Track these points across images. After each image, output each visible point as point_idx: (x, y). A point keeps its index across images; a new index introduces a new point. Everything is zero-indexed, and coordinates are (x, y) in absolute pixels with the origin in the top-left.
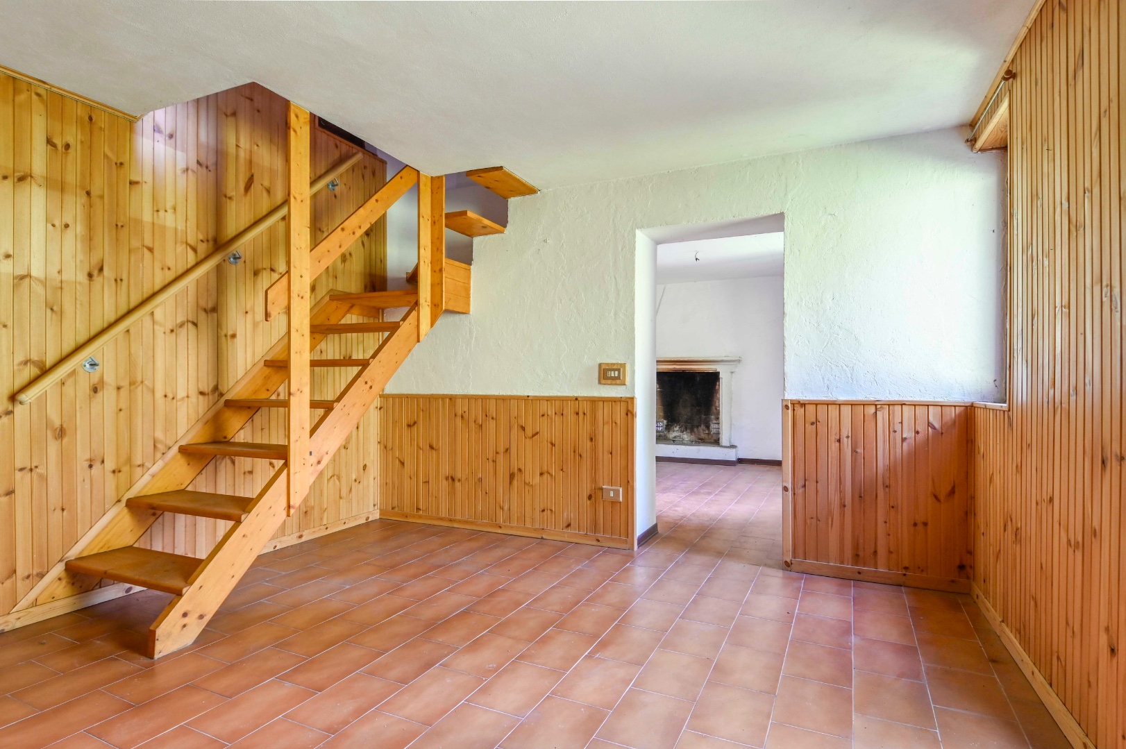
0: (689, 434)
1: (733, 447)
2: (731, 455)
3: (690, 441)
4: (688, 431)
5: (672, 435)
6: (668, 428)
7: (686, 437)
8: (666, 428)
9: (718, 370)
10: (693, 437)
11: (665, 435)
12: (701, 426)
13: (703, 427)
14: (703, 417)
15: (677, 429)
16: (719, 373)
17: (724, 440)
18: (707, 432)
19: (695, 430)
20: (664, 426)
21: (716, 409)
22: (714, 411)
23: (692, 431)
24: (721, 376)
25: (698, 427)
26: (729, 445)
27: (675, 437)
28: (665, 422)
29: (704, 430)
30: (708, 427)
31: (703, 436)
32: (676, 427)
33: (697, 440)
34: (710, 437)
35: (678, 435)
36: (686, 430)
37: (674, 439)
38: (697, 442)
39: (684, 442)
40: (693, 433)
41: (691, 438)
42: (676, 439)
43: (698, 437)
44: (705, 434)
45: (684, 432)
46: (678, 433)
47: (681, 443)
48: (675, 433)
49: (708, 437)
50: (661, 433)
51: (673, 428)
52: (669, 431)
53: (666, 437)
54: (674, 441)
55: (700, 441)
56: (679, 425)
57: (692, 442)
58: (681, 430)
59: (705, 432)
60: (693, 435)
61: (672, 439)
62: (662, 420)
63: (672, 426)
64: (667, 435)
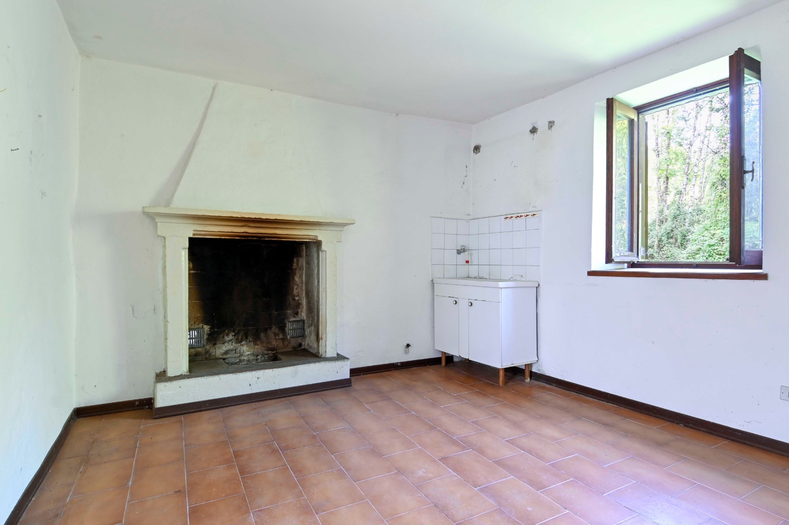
0: (252, 344)
1: (340, 358)
2: (341, 371)
3: (253, 354)
5: (220, 350)
6: (213, 338)
7: (246, 350)
8: (209, 339)
9: (320, 238)
10: (259, 348)
11: (207, 352)
12: (271, 328)
13: (274, 329)
14: (274, 313)
15: (231, 337)
16: (320, 243)
17: (329, 348)
18: (281, 336)
19: (262, 335)
20: (206, 337)
21: (294, 300)
22: (292, 302)
23: (256, 339)
24: (323, 247)
25: (266, 330)
26: (335, 355)
27: (226, 353)
28: (207, 328)
29: (276, 334)
30: (282, 328)
31: (274, 343)
32: (228, 335)
33: (266, 352)
34: (286, 343)
35: (232, 350)
36: (247, 338)
37: (224, 357)
38: (266, 354)
39: (242, 358)
40: (258, 343)
41: (256, 351)
42: (228, 356)
43: (268, 348)
44: (278, 341)
45: (243, 343)
46: (231, 347)
47: (238, 360)
48: (225, 347)
49: (283, 343)
50: (200, 350)
51: (223, 337)
52: (215, 344)
53: (210, 355)
54: (224, 359)
55: (270, 352)
56: (234, 331)
57: (258, 355)
58: (237, 339)
59: (277, 338)
60: (257, 345)
61: (221, 356)
62: (201, 325)
63: (220, 334)
64: (211, 351)
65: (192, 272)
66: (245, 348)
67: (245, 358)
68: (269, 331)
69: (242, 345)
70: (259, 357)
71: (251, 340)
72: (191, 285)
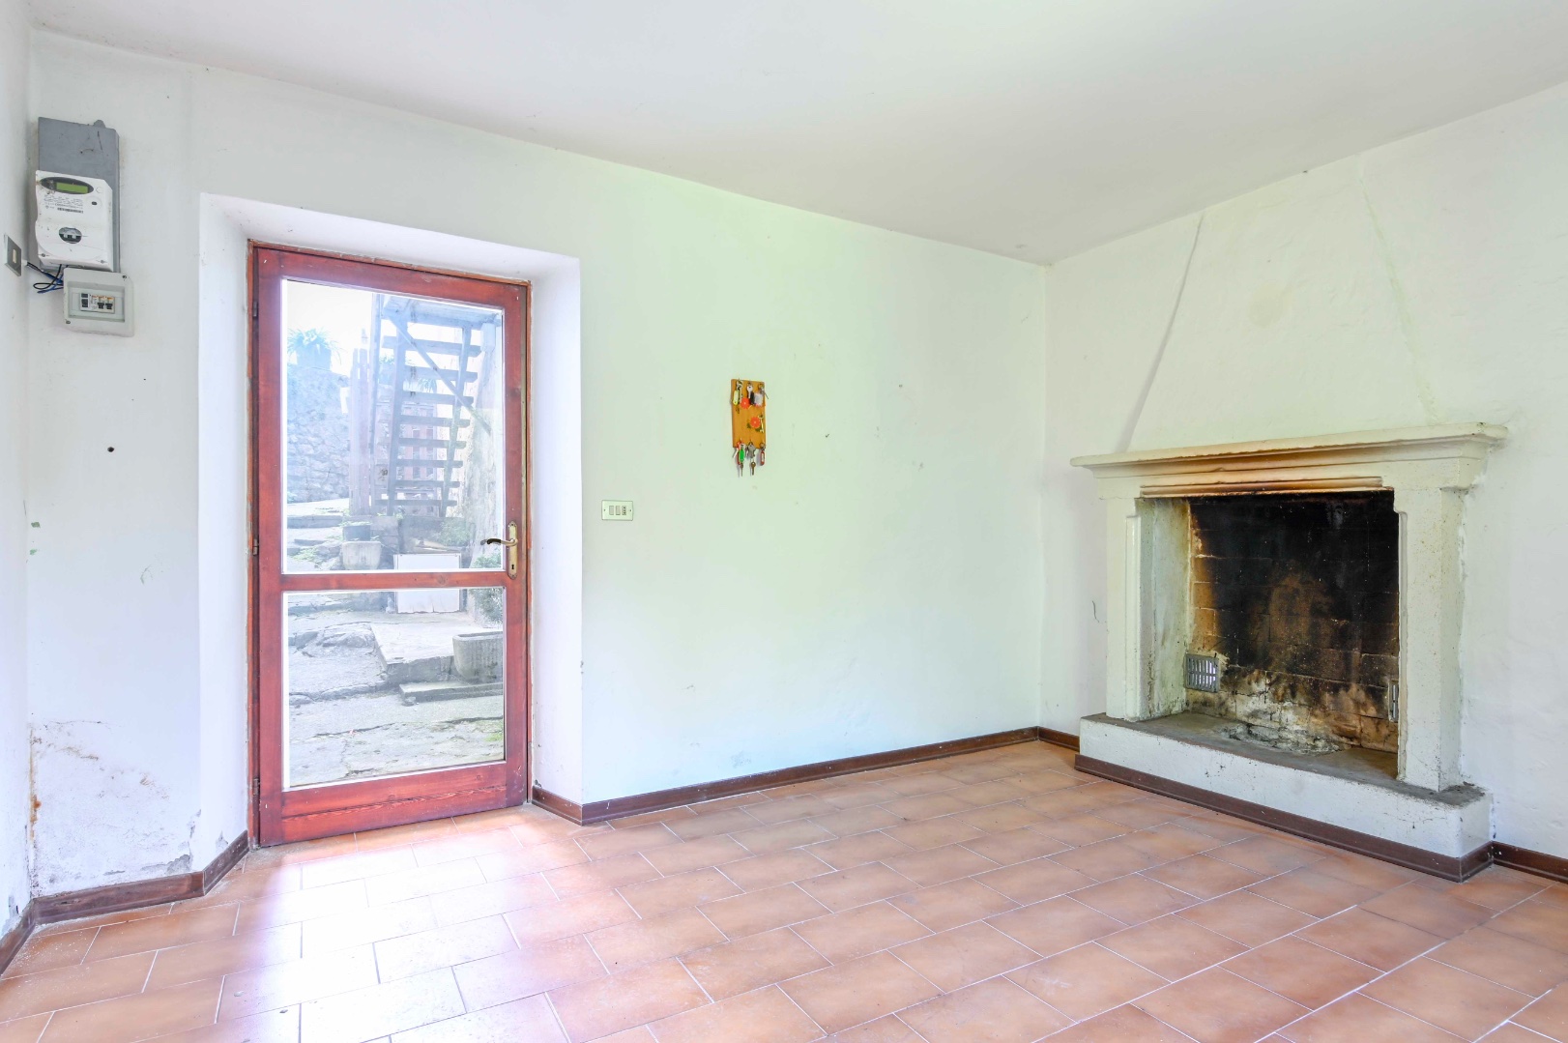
0: (1304, 710)
1: (1460, 794)
2: (1437, 833)
3: (1306, 733)
4: (1301, 699)
5: (1244, 706)
6: (1232, 680)
7: (1294, 721)
8: (1223, 681)
9: (1386, 484)
10: (1317, 724)
11: (1222, 704)
12: (1347, 688)
13: (1356, 691)
14: (1356, 652)
15: (1262, 686)
16: (1388, 496)
17: (1417, 762)
18: (1372, 711)
19: (1327, 697)
20: (1220, 675)
23: (1314, 701)
24: (1398, 506)
25: (1335, 689)
26: (1434, 785)
27: (1254, 714)
28: (1222, 659)
29: (1358, 704)
30: (1376, 694)
31: (1354, 723)
32: (1257, 681)
33: (1335, 737)
34: (1385, 731)
35: (1265, 713)
36: (1293, 695)
37: (1251, 721)
38: (1334, 742)
39: (1284, 734)
40: (1317, 712)
41: (1313, 728)
42: (1258, 722)
43: (1340, 729)
44: (1366, 720)
45: (1286, 704)
46: (1262, 706)
47: (1276, 737)
48: (1254, 701)
49: (1378, 730)
50: (1210, 695)
51: (1249, 683)
52: (1234, 693)
53: (1227, 710)
54: (1249, 725)
55: (1344, 740)
56: (1269, 676)
57: (1316, 740)
58: (1275, 693)
59: (1363, 712)
60: (1316, 716)
61: (1245, 719)
62: (1213, 652)
63: (1244, 676)
64: (1229, 703)
65: (1201, 556)
66: (1289, 716)
67: (1291, 736)
68: (1342, 692)
69: (1285, 708)
70: (1320, 744)
71: (1303, 702)
72: (1198, 578)
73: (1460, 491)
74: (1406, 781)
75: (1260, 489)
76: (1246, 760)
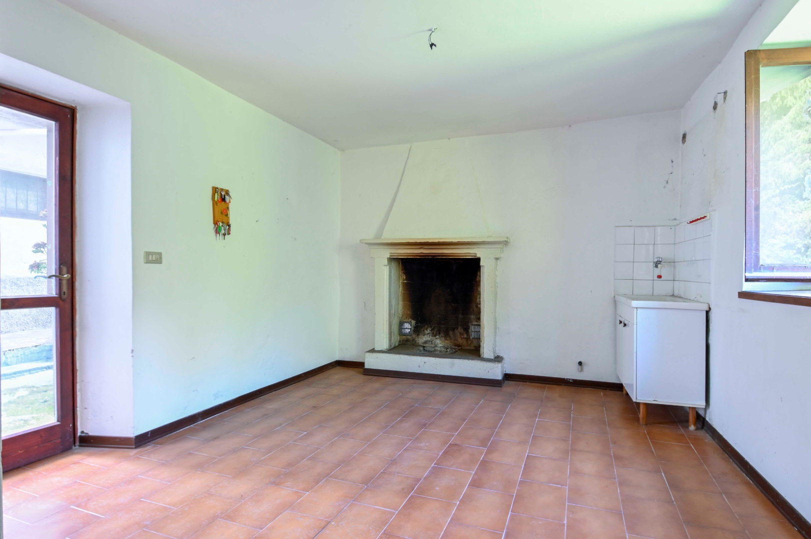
0: (443, 339)
1: (498, 359)
2: (495, 372)
3: (444, 347)
4: (442, 334)
5: (422, 339)
6: (417, 330)
7: (439, 343)
8: (414, 331)
9: (478, 256)
10: (448, 343)
11: (414, 340)
12: (457, 328)
13: (460, 330)
14: (460, 316)
15: (428, 331)
16: (478, 260)
17: (487, 350)
18: (465, 336)
19: (451, 333)
20: (413, 329)
21: (477, 307)
22: (475, 309)
23: (446, 335)
24: (482, 263)
25: (454, 329)
26: (492, 357)
27: (426, 342)
28: (413, 322)
29: (461, 334)
30: (466, 330)
31: (460, 341)
32: (427, 329)
33: (454, 347)
34: (469, 342)
35: (429, 341)
36: (440, 334)
37: (424, 345)
38: (453, 349)
39: (437, 348)
40: (448, 338)
41: (446, 344)
42: (427, 345)
43: (454, 343)
44: (463, 339)
45: (437, 337)
46: (429, 339)
47: (433, 350)
48: (425, 338)
49: (467, 342)
50: (409, 337)
51: (424, 331)
52: (418, 335)
53: (415, 342)
54: (424, 347)
55: (456, 347)
56: (431, 327)
57: (447, 349)
58: (433, 333)
59: (462, 337)
60: (447, 340)
61: (422, 345)
62: (410, 320)
63: (422, 328)
64: (416, 339)
65: (405, 281)
66: (438, 341)
67: (439, 349)
68: (456, 330)
69: (436, 338)
70: (448, 350)
71: (443, 335)
72: (404, 291)
73: (497, 259)
74: (484, 357)
75: (436, 256)
76: (434, 358)
